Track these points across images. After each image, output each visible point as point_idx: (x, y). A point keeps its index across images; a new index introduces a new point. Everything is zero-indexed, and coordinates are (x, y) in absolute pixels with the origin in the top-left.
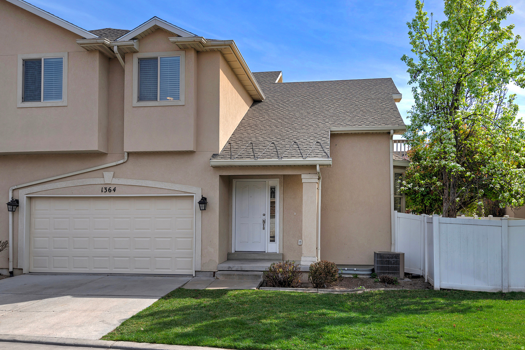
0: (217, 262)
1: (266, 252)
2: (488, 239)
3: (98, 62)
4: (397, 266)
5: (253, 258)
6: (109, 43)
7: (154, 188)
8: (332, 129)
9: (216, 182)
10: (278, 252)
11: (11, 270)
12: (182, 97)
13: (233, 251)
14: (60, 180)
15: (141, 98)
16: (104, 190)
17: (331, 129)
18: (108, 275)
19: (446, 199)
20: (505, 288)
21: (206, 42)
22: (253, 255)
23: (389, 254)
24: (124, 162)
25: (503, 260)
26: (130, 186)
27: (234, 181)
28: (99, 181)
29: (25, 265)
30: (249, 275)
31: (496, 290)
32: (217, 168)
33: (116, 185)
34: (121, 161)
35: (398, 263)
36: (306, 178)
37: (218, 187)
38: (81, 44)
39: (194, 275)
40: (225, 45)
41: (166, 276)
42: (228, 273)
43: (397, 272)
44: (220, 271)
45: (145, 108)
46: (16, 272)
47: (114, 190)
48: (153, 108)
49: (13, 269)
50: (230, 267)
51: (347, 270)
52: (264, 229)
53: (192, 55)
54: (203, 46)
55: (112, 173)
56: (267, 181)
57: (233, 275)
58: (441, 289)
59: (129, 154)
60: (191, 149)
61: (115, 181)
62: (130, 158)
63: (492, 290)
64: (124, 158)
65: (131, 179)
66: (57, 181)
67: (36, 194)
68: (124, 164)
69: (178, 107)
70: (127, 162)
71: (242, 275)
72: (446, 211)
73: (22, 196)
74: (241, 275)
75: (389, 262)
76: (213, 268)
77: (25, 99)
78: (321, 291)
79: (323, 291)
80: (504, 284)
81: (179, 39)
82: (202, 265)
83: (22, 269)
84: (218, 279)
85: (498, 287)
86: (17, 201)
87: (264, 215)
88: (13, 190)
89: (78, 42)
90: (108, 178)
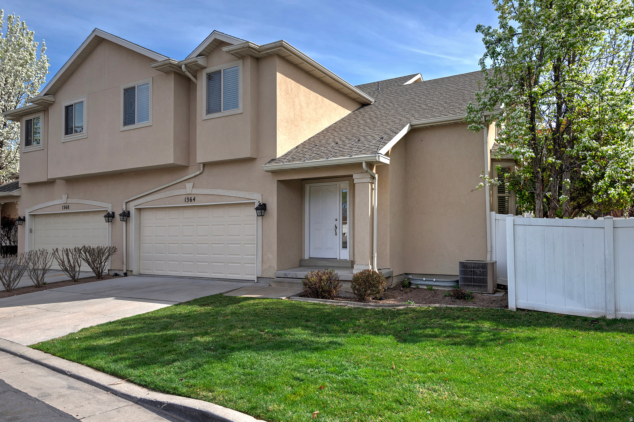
0: (276, 268)
1: (338, 259)
2: (583, 245)
3: (173, 82)
4: (484, 277)
5: (323, 265)
6: (177, 62)
7: (223, 197)
8: (413, 123)
9: (274, 187)
10: (348, 260)
11: (125, 271)
12: (241, 105)
13: (306, 257)
14: (156, 192)
15: (209, 112)
16: (187, 200)
17: (411, 123)
18: (190, 278)
19: (538, 194)
20: (611, 312)
21: (258, 47)
22: (323, 261)
23: (473, 263)
24: (201, 173)
25: (607, 275)
26: (205, 195)
27: (307, 187)
28: (182, 192)
29: (134, 267)
30: (298, 283)
31: (597, 314)
32: (274, 172)
33: (195, 195)
34: (198, 173)
35: (485, 274)
36: (357, 178)
37: (276, 193)
38: (156, 67)
39: (256, 282)
40: (278, 47)
41: (234, 281)
42: (281, 280)
43: (484, 284)
44: (278, 277)
45: (212, 120)
46: (129, 273)
47: (194, 200)
48: (218, 119)
49: (127, 270)
50: (286, 274)
51: (425, 280)
52: (336, 235)
53: (249, 62)
54: (259, 52)
55: (192, 184)
56: (338, 185)
57: (284, 282)
58: (517, 309)
59: (205, 165)
60: (248, 155)
61: (195, 191)
62: (205, 169)
63: (591, 314)
64: (200, 170)
65: (206, 188)
66: (155, 193)
67: (141, 205)
68: (201, 175)
69: (238, 115)
70: (203, 173)
71: (292, 283)
72: (539, 210)
73: (132, 208)
75: (474, 273)
76: (272, 273)
77: (125, 124)
78: (351, 304)
79: (353, 304)
80: (608, 308)
81: (231, 48)
82: (263, 271)
83: (132, 271)
84: (271, 286)
85: (600, 311)
86: (129, 212)
87: (336, 220)
88: (127, 203)
89: (152, 65)
90: (189, 188)
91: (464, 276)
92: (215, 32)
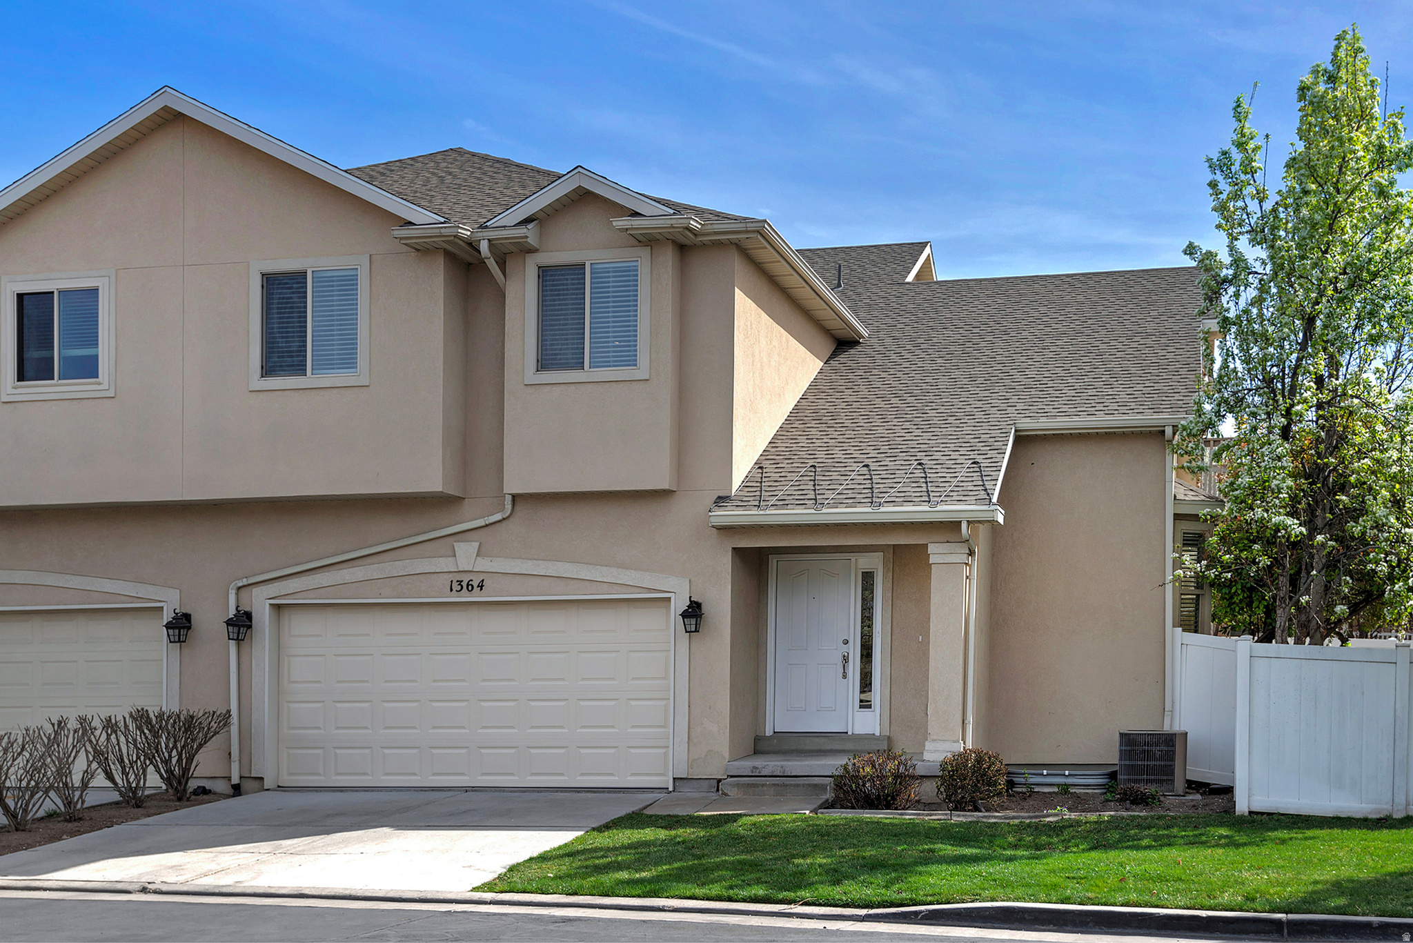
0: (727, 755)
1: (850, 733)
2: (1363, 693)
3: (441, 278)
4: (1169, 763)
5: (817, 748)
6: (469, 233)
7: (575, 581)
8: (1021, 426)
9: (726, 562)
10: (877, 734)
11: (235, 780)
12: (643, 359)
13: (769, 732)
14: (350, 564)
15: (544, 364)
16: (456, 587)
17: (1017, 425)
18: (466, 789)
19: (1282, 598)
20: (1400, 807)
21: (700, 227)
22: (817, 740)
23: (1148, 734)
24: (504, 519)
25: (1397, 743)
26: (517, 577)
27: (773, 560)
28: (445, 564)
29: (267, 769)
30: (798, 785)
31: (1379, 813)
32: (726, 530)
33: (485, 574)
34: (498, 517)
35: (1170, 756)
36: (938, 553)
37: (729, 577)
38: (401, 238)
39: (671, 789)
40: (747, 232)
41: (604, 792)
42: (750, 780)
43: (1169, 778)
44: (732, 776)
45: (554, 388)
46: (247, 785)
47: (481, 587)
48: (572, 387)
49: (241, 778)
50: (755, 768)
51: (1048, 775)
52: (845, 676)
53: (668, 257)
55: (476, 545)
56: (853, 560)
57: (763, 785)
58: (1250, 813)
59: (515, 497)
60: (666, 486)
61: (484, 564)
62: (517, 508)
63: (1370, 813)
64: (503, 509)
65: (520, 558)
66: (344, 565)
67: (292, 597)
68: (504, 523)
69: (635, 383)
70: (511, 519)
71: (784, 785)
72: (1282, 628)
73: (260, 603)
74: (781, 786)
75: (1148, 755)
76: (715, 769)
77: (268, 370)
78: (959, 816)
79: (963, 816)
80: (1396, 800)
81: (635, 222)
82: (691, 764)
83: (262, 779)
84: (726, 795)
85: (1383, 806)
86: (249, 616)
87: (846, 642)
88: (239, 588)
89: (396, 233)
90: (466, 556)
91: (1127, 763)
92: (579, 169)
